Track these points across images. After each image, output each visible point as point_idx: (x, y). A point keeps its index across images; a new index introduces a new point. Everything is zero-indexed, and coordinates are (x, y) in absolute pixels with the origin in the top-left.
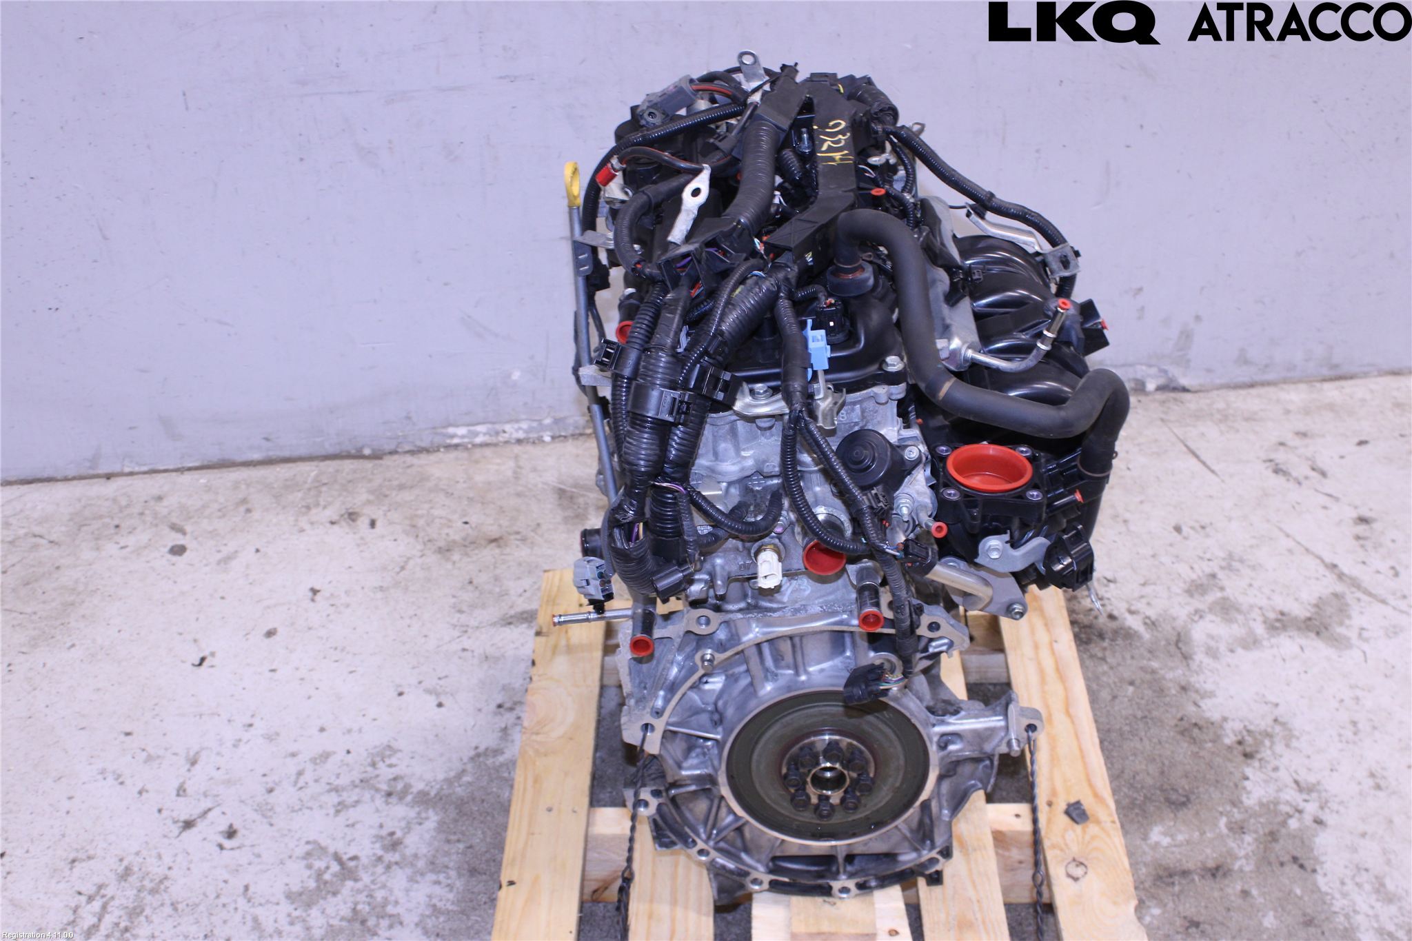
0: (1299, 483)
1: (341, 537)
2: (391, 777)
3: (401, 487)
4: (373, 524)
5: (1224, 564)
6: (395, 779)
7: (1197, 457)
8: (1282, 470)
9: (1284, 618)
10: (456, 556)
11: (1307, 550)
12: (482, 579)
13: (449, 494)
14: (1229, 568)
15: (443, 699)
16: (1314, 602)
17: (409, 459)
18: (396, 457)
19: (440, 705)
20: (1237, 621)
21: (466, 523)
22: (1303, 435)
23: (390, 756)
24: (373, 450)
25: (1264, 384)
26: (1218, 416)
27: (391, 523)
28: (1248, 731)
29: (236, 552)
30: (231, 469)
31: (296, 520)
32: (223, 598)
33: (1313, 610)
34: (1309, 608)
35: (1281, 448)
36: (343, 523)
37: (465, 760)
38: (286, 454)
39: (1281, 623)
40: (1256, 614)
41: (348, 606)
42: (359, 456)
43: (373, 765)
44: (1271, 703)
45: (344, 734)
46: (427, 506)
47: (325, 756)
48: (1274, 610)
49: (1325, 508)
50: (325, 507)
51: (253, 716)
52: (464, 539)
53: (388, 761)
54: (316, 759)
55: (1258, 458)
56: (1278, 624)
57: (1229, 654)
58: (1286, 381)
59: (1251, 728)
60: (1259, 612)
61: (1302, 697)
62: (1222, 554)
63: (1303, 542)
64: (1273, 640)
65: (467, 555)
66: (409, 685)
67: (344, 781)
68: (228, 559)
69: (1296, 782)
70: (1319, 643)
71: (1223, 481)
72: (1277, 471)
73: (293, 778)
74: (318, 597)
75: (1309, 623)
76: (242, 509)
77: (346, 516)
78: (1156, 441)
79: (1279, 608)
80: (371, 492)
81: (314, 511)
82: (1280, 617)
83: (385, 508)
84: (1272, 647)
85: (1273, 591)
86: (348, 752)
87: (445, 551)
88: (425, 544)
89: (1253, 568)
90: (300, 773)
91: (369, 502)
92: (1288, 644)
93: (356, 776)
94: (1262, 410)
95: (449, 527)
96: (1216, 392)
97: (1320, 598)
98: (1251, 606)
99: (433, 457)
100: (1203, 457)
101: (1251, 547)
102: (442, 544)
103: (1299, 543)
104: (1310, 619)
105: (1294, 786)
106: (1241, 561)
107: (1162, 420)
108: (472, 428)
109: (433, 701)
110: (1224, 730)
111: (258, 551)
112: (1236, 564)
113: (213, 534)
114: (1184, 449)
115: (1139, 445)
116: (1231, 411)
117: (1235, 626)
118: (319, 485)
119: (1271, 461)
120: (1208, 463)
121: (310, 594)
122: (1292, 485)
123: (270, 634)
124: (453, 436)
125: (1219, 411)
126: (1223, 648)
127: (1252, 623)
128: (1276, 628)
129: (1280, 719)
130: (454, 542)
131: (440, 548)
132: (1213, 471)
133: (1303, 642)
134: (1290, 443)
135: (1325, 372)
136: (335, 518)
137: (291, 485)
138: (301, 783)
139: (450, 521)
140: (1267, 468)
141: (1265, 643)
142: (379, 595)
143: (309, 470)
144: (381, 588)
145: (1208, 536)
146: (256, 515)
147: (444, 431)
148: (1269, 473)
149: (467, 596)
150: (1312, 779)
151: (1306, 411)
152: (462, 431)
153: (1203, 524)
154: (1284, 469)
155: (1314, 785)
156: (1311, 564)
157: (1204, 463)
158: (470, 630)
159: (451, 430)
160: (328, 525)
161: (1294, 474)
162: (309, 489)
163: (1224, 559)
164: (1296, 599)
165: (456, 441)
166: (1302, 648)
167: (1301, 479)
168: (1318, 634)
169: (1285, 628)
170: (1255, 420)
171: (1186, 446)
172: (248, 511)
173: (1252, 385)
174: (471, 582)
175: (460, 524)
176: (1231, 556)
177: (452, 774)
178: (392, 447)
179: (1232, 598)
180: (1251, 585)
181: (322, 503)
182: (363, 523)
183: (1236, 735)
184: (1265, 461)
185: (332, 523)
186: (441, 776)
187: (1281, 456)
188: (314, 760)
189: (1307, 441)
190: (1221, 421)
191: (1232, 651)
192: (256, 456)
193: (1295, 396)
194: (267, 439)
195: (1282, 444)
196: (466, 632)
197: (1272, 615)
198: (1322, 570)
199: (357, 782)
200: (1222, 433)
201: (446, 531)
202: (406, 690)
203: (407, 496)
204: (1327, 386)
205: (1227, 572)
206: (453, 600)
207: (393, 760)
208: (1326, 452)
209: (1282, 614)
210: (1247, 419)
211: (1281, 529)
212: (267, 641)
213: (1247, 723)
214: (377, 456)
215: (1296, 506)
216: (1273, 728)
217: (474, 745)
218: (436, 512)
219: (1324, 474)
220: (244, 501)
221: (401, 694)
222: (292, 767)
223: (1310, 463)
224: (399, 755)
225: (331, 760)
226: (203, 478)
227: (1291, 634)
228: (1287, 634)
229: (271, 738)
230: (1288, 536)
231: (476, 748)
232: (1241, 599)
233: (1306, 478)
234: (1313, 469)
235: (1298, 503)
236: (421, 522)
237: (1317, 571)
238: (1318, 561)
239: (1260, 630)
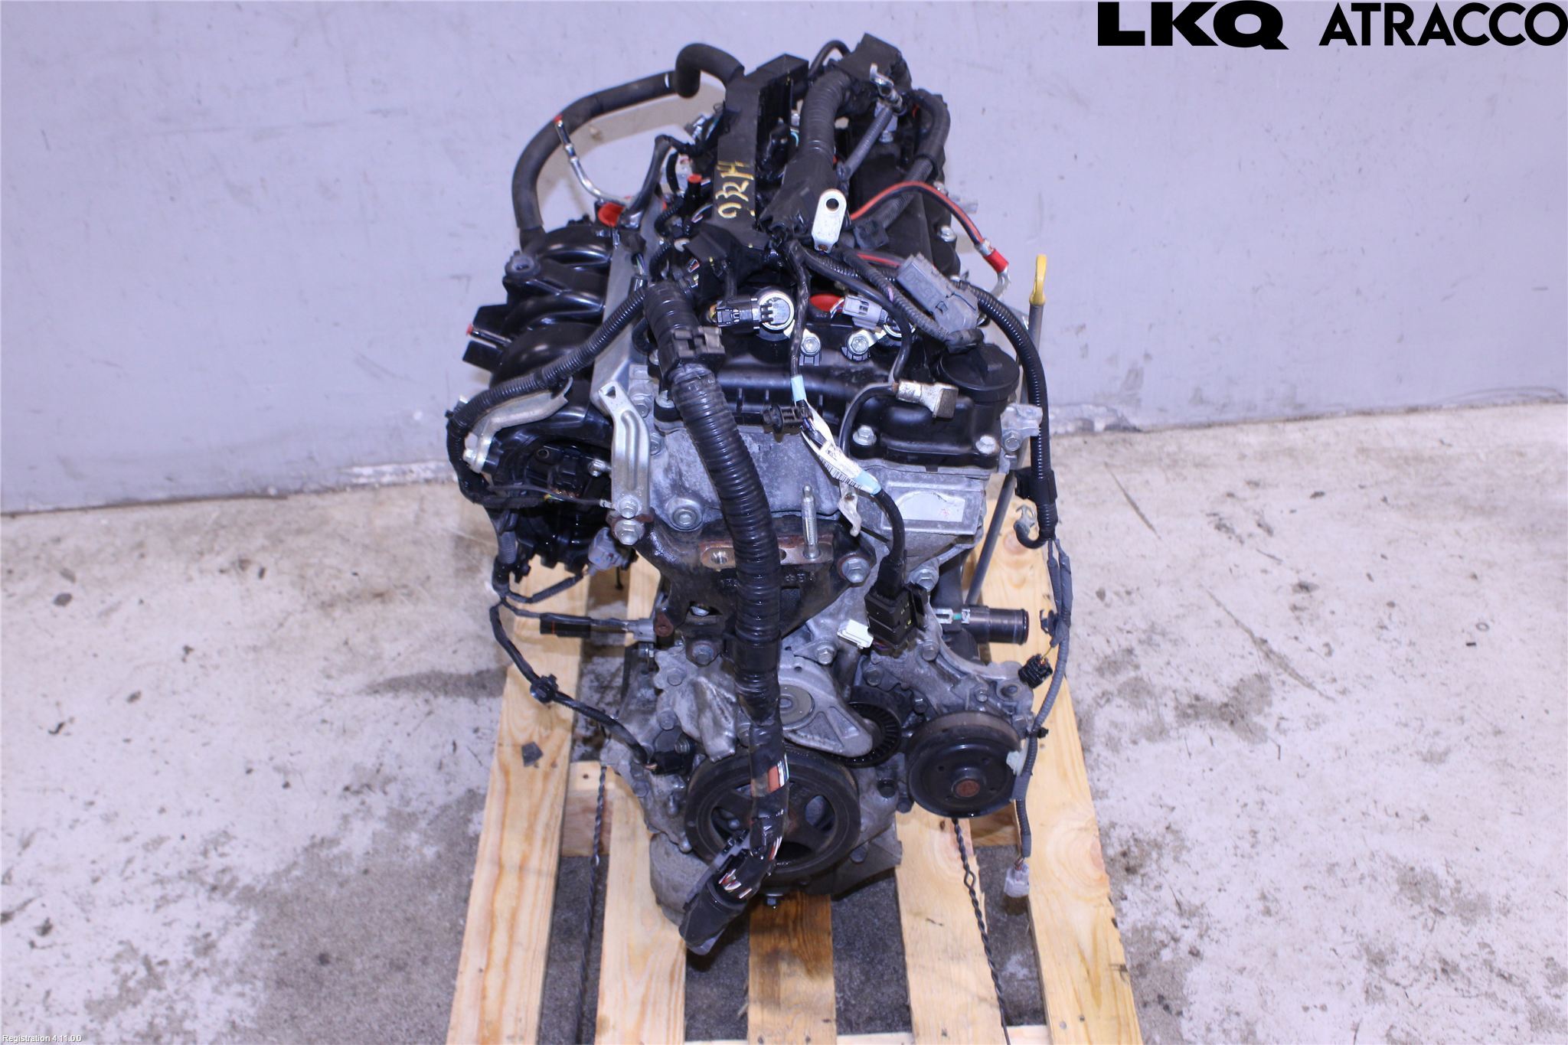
0: (1242, 542)
1: (227, 588)
2: (220, 868)
3: (299, 532)
4: (262, 573)
5: (1143, 637)
6: (223, 871)
7: (1136, 508)
8: (1225, 526)
9: (1198, 703)
10: (337, 612)
11: (1237, 622)
12: (359, 640)
13: (345, 540)
14: (1148, 642)
15: (291, 779)
16: (1235, 684)
17: (314, 500)
18: (301, 498)
19: (286, 785)
20: (1146, 707)
21: (355, 574)
22: (1254, 484)
23: (223, 844)
24: (279, 490)
25: (1221, 424)
26: (1167, 461)
27: (280, 572)
28: (1136, 840)
29: (120, 603)
30: (135, 508)
31: (187, 568)
32: (95, 655)
33: (1231, 695)
34: (1228, 691)
35: (1229, 500)
36: (233, 572)
37: (299, 850)
38: (190, 493)
39: (1194, 710)
40: (1168, 699)
41: (217, 667)
42: (264, 495)
43: (205, 853)
44: (1168, 807)
45: (183, 816)
46: (320, 554)
47: (159, 841)
48: (1188, 693)
49: (1265, 571)
50: (218, 554)
51: (96, 793)
52: (350, 593)
53: (220, 850)
54: (148, 844)
55: (1202, 511)
56: (1190, 711)
57: (1131, 746)
58: (1245, 421)
59: (1140, 836)
60: (1173, 695)
61: (1202, 800)
62: (1143, 626)
63: (1233, 613)
64: (1182, 731)
65: (349, 611)
66: (260, 761)
67: (171, 871)
68: (107, 612)
69: (1178, 904)
70: (1231, 735)
71: (1159, 538)
72: (1219, 527)
73: (121, 866)
74: (190, 657)
75: (1223, 710)
76: (136, 554)
77: (237, 564)
78: (1096, 489)
79: (1194, 692)
80: (268, 537)
81: (207, 557)
82: (1194, 702)
83: (277, 555)
84: (1179, 738)
85: (1192, 671)
86: (183, 837)
87: (326, 606)
88: (309, 597)
89: (1175, 643)
90: (129, 861)
91: (263, 548)
92: (1197, 735)
93: (185, 866)
94: (1215, 455)
95: (337, 578)
96: (1169, 433)
97: (1241, 680)
98: (1165, 689)
99: (337, 498)
100: (1143, 510)
101: (1177, 617)
102: (326, 598)
103: (1229, 613)
104: (1226, 705)
105: (1175, 908)
106: (1163, 634)
107: (1106, 465)
108: (379, 468)
109: (279, 779)
110: (1110, 838)
111: (141, 602)
112: (1157, 638)
113: (102, 582)
114: (1124, 499)
115: (1076, 494)
116: (1182, 456)
117: (1143, 713)
118: (219, 526)
119: (1215, 515)
120: (1147, 516)
121: (182, 653)
122: (1233, 544)
123: (134, 698)
124: (358, 476)
125: (1169, 455)
126: (1125, 738)
127: (1162, 709)
128: (1189, 716)
129: (1173, 827)
130: (339, 596)
131: (323, 603)
132: (1150, 526)
133: (1214, 733)
134: (1240, 494)
135: (1289, 412)
136: (226, 565)
137: (190, 528)
138: (128, 873)
139: (339, 571)
140: (1209, 523)
141: (1173, 733)
142: (251, 656)
143: (211, 511)
144: (255, 649)
145: (1132, 603)
146: (149, 561)
147: (348, 471)
148: (1211, 529)
149: (339, 659)
150: (1196, 901)
151: (1263, 457)
152: (367, 471)
153: (1129, 589)
154: (1228, 525)
155: (1197, 908)
156: (1239, 637)
157: (1142, 517)
158: (334, 699)
159: (356, 470)
160: (217, 574)
161: (1238, 531)
162: (207, 533)
163: (1144, 632)
164: (1216, 681)
165: (362, 481)
166: (1211, 740)
167: (1245, 537)
168: (1232, 723)
169: (1197, 715)
170: (1206, 466)
171: (1127, 496)
172: (142, 556)
173: (1209, 426)
174: (346, 643)
175: (349, 575)
176: (1152, 628)
177: (282, 867)
178: (297, 486)
179: (1146, 679)
180: (1168, 663)
181: (217, 548)
182: (253, 571)
183: (1121, 845)
184: (1208, 515)
185: (222, 571)
186: (270, 869)
187: (1226, 509)
188: (146, 847)
189: (1259, 491)
190: (1169, 466)
191: (1135, 742)
192: (160, 495)
193: (1254, 438)
194: (170, 479)
195: (1230, 495)
196: (329, 700)
197: (1185, 700)
198: (1249, 646)
199: (185, 873)
200: (1168, 480)
201: (334, 582)
202: (255, 767)
203: (303, 541)
204: (1290, 426)
205: (1145, 646)
206: (325, 663)
207: (227, 849)
208: (1275, 505)
209: (1197, 698)
210: (1197, 465)
211: (1212, 597)
212: (129, 706)
213: (1136, 831)
214: (282, 496)
215: (1234, 568)
216: (1164, 837)
217: (311, 834)
218: (327, 561)
219: (1269, 531)
220: (141, 545)
221: (249, 771)
222: (124, 851)
223: (1257, 517)
224: (233, 843)
225: (164, 846)
226: (104, 519)
227: (1203, 723)
228: (1198, 723)
229: (107, 819)
230: (1219, 604)
231: (313, 837)
232: (1157, 681)
233: (1250, 535)
234: (1259, 525)
235: (1236, 566)
236: (310, 572)
237: (1243, 647)
238: (1247, 635)
239: (1169, 716)
